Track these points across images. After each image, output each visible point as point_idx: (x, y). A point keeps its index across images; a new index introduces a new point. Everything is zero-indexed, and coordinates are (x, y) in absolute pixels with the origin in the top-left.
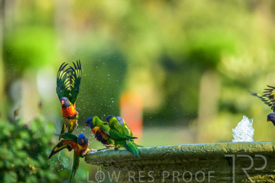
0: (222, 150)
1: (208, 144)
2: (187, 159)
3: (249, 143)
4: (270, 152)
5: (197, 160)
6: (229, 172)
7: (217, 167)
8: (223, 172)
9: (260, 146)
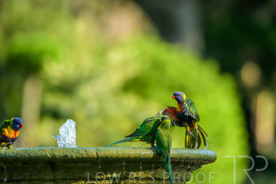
0: (46, 155)
1: (32, 149)
2: (10, 163)
3: (73, 149)
4: (94, 158)
5: (20, 165)
6: (52, 178)
7: (40, 172)
8: (46, 178)
9: (84, 152)
